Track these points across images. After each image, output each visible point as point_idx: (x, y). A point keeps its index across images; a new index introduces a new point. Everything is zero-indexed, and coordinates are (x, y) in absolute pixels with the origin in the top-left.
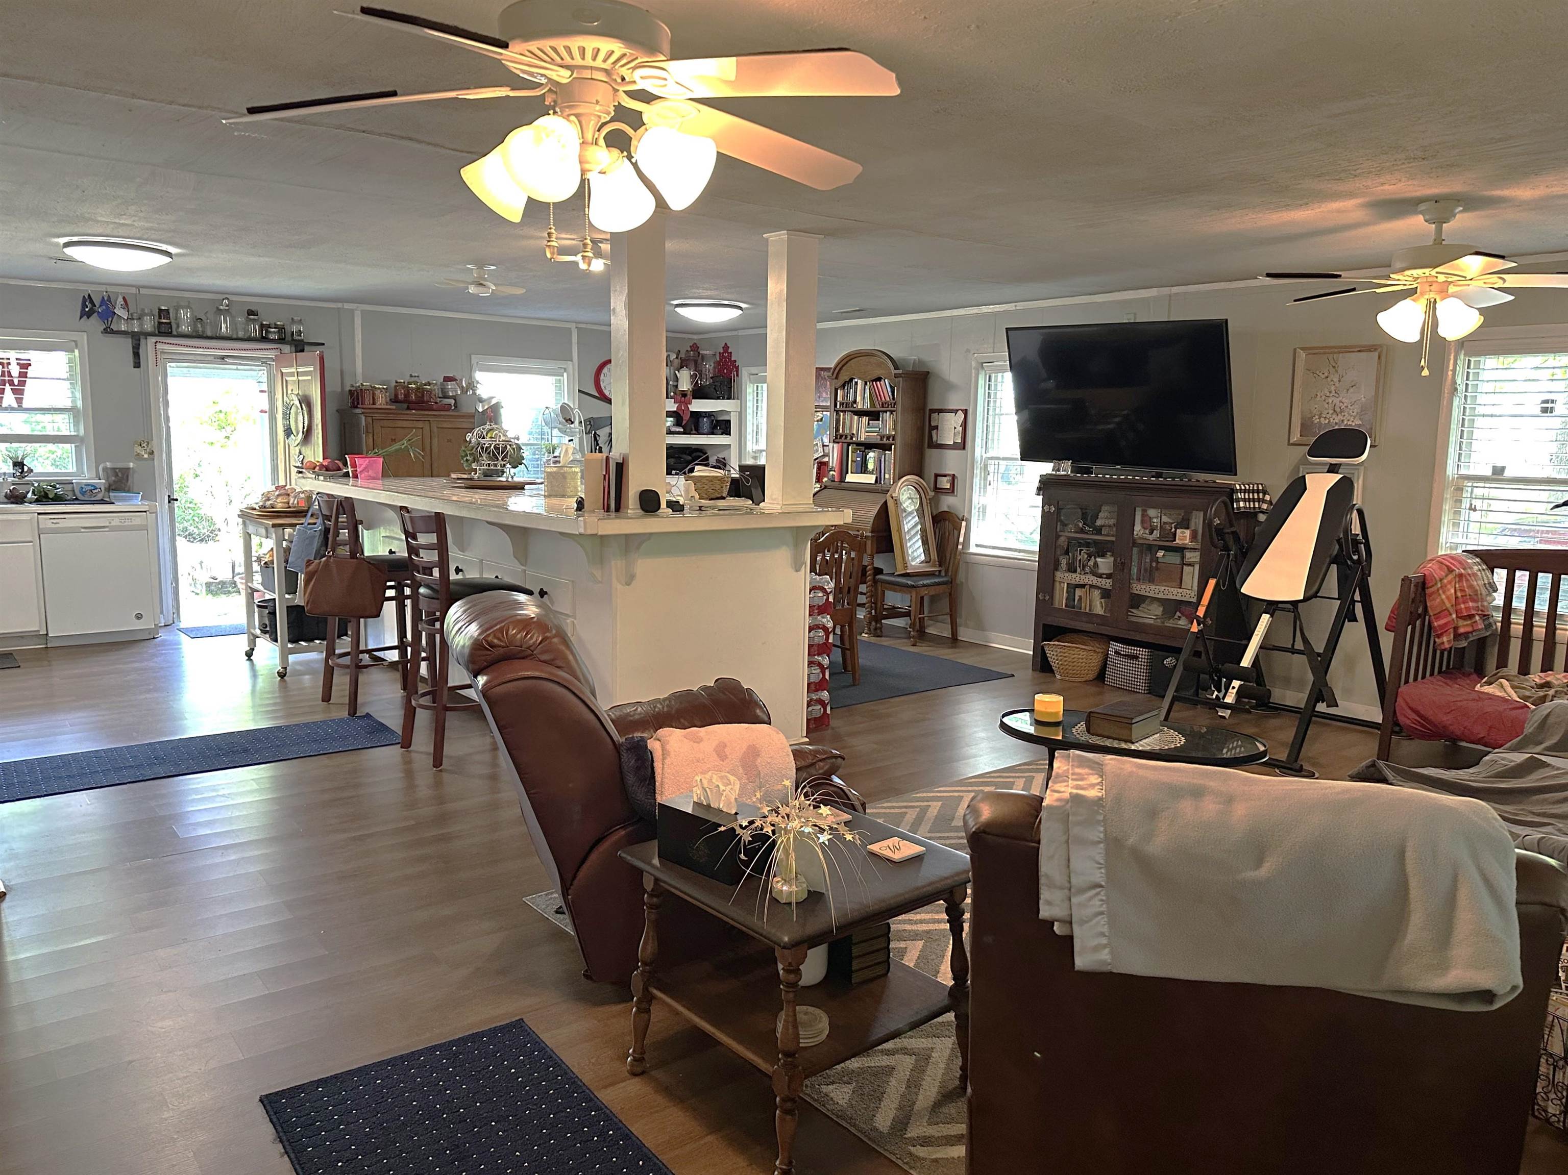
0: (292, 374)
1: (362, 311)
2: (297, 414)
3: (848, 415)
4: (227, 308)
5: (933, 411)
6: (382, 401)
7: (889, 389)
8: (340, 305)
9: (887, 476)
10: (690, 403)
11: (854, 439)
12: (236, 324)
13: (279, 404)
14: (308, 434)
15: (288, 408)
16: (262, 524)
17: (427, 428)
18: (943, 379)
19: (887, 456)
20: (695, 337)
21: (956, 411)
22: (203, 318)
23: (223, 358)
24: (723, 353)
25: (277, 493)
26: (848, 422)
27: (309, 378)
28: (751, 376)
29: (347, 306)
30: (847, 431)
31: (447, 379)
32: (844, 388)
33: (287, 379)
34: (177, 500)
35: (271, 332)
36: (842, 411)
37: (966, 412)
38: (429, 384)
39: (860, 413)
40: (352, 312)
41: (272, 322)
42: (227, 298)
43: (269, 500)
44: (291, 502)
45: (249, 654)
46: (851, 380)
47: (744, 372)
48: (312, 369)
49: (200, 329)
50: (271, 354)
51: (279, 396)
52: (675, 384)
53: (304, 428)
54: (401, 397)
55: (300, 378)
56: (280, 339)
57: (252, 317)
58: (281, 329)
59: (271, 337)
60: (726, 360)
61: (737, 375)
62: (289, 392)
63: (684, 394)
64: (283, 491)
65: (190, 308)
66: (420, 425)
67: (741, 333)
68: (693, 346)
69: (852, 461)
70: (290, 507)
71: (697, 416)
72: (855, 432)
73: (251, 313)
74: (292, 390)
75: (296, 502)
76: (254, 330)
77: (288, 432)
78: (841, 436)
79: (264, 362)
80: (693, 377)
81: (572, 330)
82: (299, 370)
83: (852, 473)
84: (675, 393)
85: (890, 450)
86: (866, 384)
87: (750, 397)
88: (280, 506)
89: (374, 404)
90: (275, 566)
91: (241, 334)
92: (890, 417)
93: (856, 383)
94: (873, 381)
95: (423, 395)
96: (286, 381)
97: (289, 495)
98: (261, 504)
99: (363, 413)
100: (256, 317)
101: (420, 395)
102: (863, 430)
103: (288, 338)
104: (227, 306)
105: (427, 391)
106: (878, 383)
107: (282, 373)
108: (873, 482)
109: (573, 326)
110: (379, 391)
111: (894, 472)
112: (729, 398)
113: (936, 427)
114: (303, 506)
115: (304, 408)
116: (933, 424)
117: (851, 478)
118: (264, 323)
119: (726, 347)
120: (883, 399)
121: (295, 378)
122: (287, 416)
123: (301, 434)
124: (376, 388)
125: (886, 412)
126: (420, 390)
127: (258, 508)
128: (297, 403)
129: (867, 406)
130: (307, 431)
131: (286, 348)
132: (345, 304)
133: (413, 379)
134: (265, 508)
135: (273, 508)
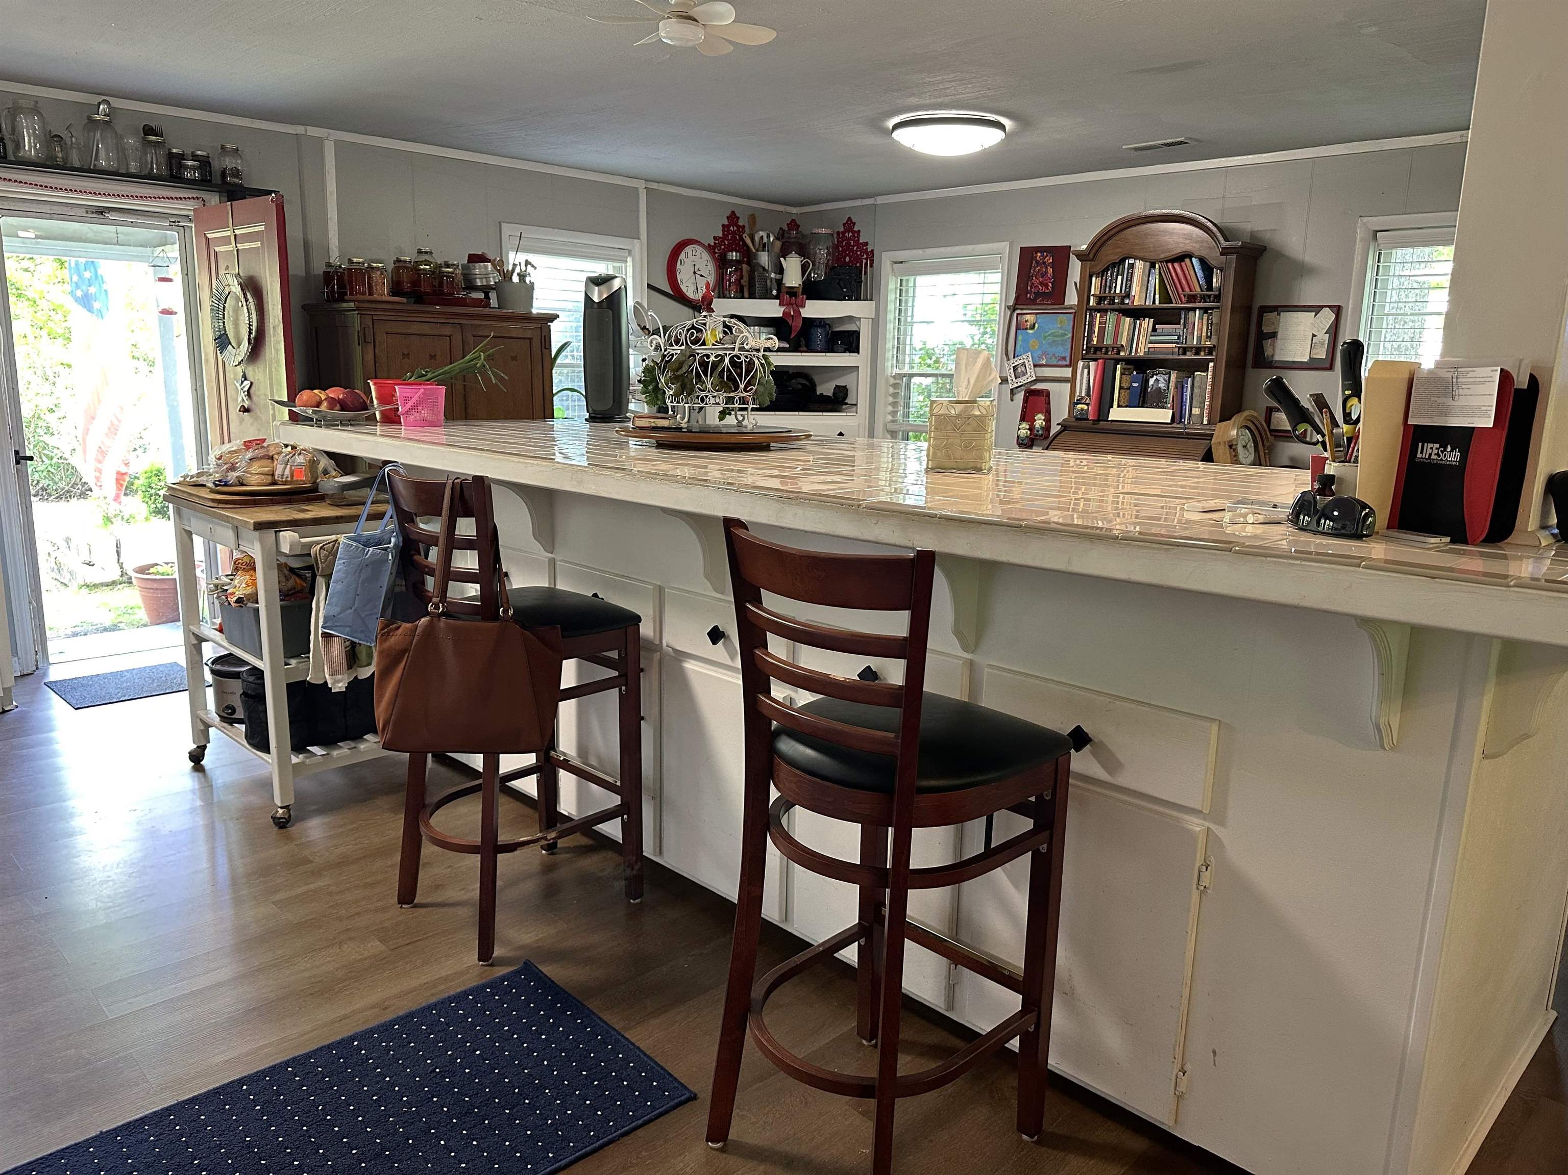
0: (225, 241)
1: (336, 142)
2: (236, 311)
3: (1111, 318)
4: (107, 119)
5: (1264, 309)
6: (383, 291)
7: (1200, 274)
8: (300, 129)
9: (1196, 411)
10: (803, 306)
11: (1122, 354)
12: (124, 150)
13: (205, 296)
14: (257, 344)
15: (220, 301)
16: (227, 519)
17: (458, 337)
18: (1289, 259)
19: (1197, 379)
20: (795, 210)
21: (1317, 309)
22: (64, 134)
23: (101, 211)
24: (844, 233)
25: (249, 455)
26: (1110, 327)
27: (258, 244)
28: (895, 266)
29: (313, 131)
30: (1108, 341)
31: (475, 259)
32: (1103, 276)
33: (217, 249)
34: (31, 458)
35: (186, 167)
36: (1099, 311)
37: (1338, 310)
38: (448, 266)
39: (1137, 314)
40: (321, 141)
41: (188, 151)
42: (108, 103)
43: (233, 468)
44: (278, 472)
45: (197, 757)
46: (1123, 261)
47: (885, 260)
48: (262, 228)
49: (60, 155)
50: (187, 208)
51: (202, 279)
52: (778, 277)
53: (250, 333)
54: (407, 286)
55: (240, 246)
56: (202, 180)
57: (153, 138)
58: (204, 164)
59: (188, 175)
60: (848, 244)
61: (871, 266)
62: (222, 272)
63: (792, 292)
64: (261, 452)
65: (40, 114)
66: (447, 330)
67: (880, 200)
68: (790, 223)
69: (1121, 388)
70: (274, 483)
71: (810, 323)
72: (1124, 343)
73: (148, 131)
74: (227, 268)
75: (287, 472)
76: (156, 163)
77: (222, 342)
78: (1097, 349)
79: (175, 221)
80: (804, 268)
81: (640, 190)
82: (237, 232)
83: (1119, 406)
84: (779, 291)
85: (1206, 370)
86: (1153, 266)
87: (891, 296)
88: (256, 482)
89: (371, 294)
90: (262, 605)
91: (133, 167)
92: (1201, 318)
93: (1132, 266)
94: (1167, 262)
95: (441, 284)
96: (216, 253)
97: (272, 458)
98: (218, 476)
99: (358, 309)
100: (159, 139)
101: (436, 283)
102: (1142, 339)
103: (217, 179)
104: (106, 115)
105: (448, 277)
106: (1176, 265)
107: (208, 239)
108: (1169, 421)
109: (641, 185)
110: (378, 273)
111: (1211, 406)
112: (858, 299)
113: (1274, 335)
114: (303, 479)
115: (251, 300)
116: (1265, 330)
117: (1117, 414)
118: (174, 151)
119: (849, 224)
120: (1187, 290)
121: (231, 247)
122: (218, 312)
123: (245, 343)
124: (373, 268)
125: (1194, 309)
126: (437, 273)
127: (210, 485)
128: (237, 289)
129: (1153, 299)
130: (255, 338)
131: (213, 199)
132: (309, 128)
133: (423, 257)
134: (226, 485)
135: (242, 485)
